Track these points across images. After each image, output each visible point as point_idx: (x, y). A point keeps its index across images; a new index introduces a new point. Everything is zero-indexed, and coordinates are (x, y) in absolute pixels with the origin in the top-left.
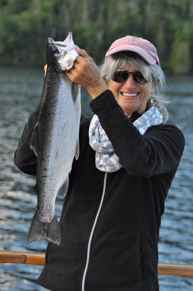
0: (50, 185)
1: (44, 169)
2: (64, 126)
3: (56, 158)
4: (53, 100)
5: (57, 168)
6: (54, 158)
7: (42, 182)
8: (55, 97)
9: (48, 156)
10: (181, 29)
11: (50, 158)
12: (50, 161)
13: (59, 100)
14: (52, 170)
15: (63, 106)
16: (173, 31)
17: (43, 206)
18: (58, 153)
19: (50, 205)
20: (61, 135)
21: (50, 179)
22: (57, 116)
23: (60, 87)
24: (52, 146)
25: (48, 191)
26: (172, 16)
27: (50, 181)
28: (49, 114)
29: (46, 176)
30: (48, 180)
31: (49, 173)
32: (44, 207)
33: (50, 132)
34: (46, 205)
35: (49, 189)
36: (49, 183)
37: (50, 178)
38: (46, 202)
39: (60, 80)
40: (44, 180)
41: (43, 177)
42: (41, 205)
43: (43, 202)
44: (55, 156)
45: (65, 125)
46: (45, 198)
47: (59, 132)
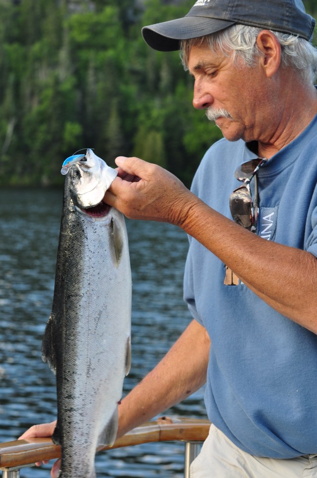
0: (80, 425)
1: (67, 397)
2: (98, 316)
3: (88, 375)
4: (74, 270)
5: (93, 393)
6: (84, 375)
7: (66, 420)
8: (77, 264)
9: (73, 373)
10: (147, 109)
11: (76, 377)
12: (77, 381)
13: (85, 271)
14: (82, 397)
15: (93, 280)
16: (136, 114)
17: (70, 464)
18: (91, 366)
19: (83, 462)
20: (95, 333)
21: (81, 414)
22: (84, 299)
23: (86, 244)
24: (78, 354)
25: (78, 437)
26: (132, 89)
27: (81, 418)
28: (69, 297)
29: (71, 410)
30: (76, 417)
31: (77, 403)
32: (72, 466)
33: (74, 329)
34: (76, 462)
35: (80, 432)
36: (78, 421)
37: (80, 412)
38: (75, 457)
39: (83, 231)
40: (69, 417)
41: (66, 411)
42: (66, 464)
43: (70, 457)
44: (86, 371)
45: (100, 315)
46: (73, 449)
47: (90, 328)
